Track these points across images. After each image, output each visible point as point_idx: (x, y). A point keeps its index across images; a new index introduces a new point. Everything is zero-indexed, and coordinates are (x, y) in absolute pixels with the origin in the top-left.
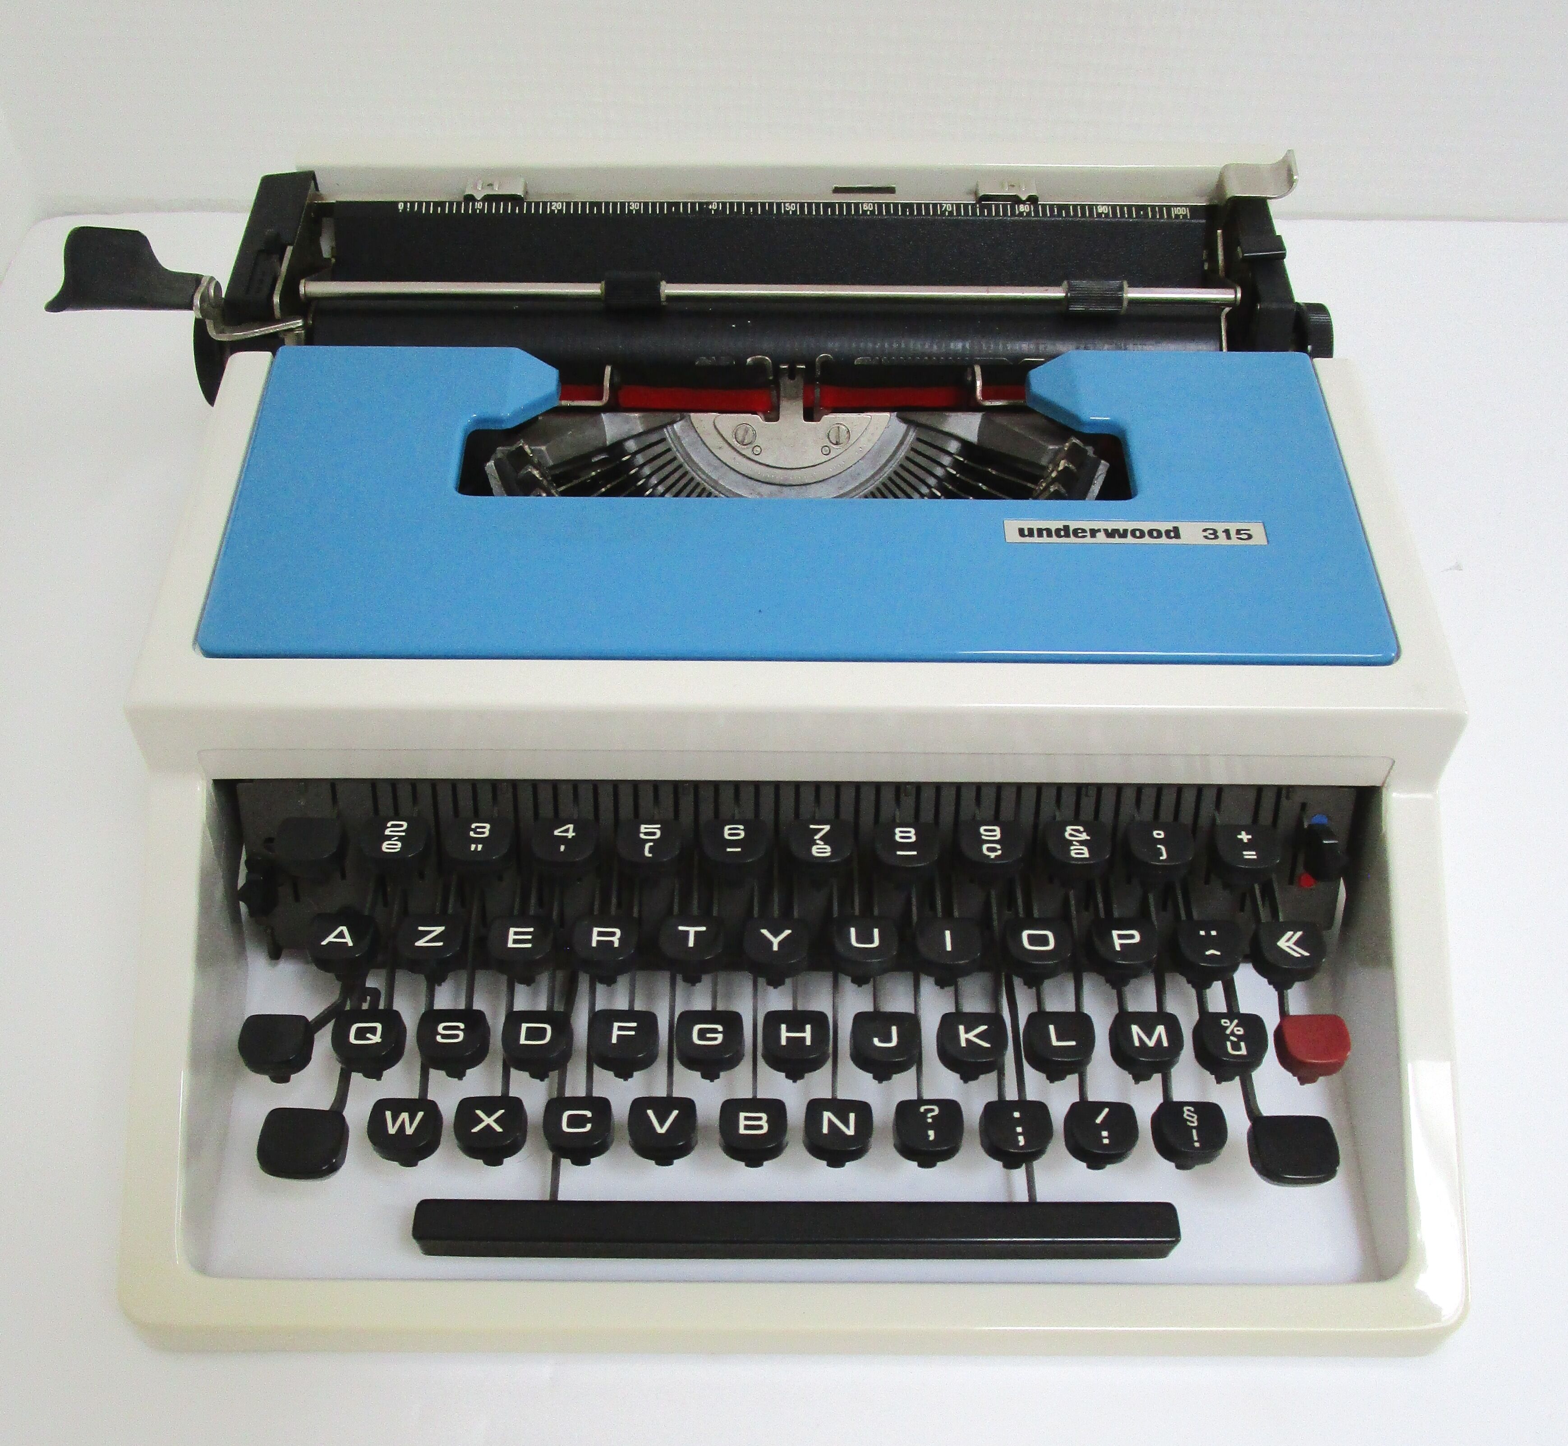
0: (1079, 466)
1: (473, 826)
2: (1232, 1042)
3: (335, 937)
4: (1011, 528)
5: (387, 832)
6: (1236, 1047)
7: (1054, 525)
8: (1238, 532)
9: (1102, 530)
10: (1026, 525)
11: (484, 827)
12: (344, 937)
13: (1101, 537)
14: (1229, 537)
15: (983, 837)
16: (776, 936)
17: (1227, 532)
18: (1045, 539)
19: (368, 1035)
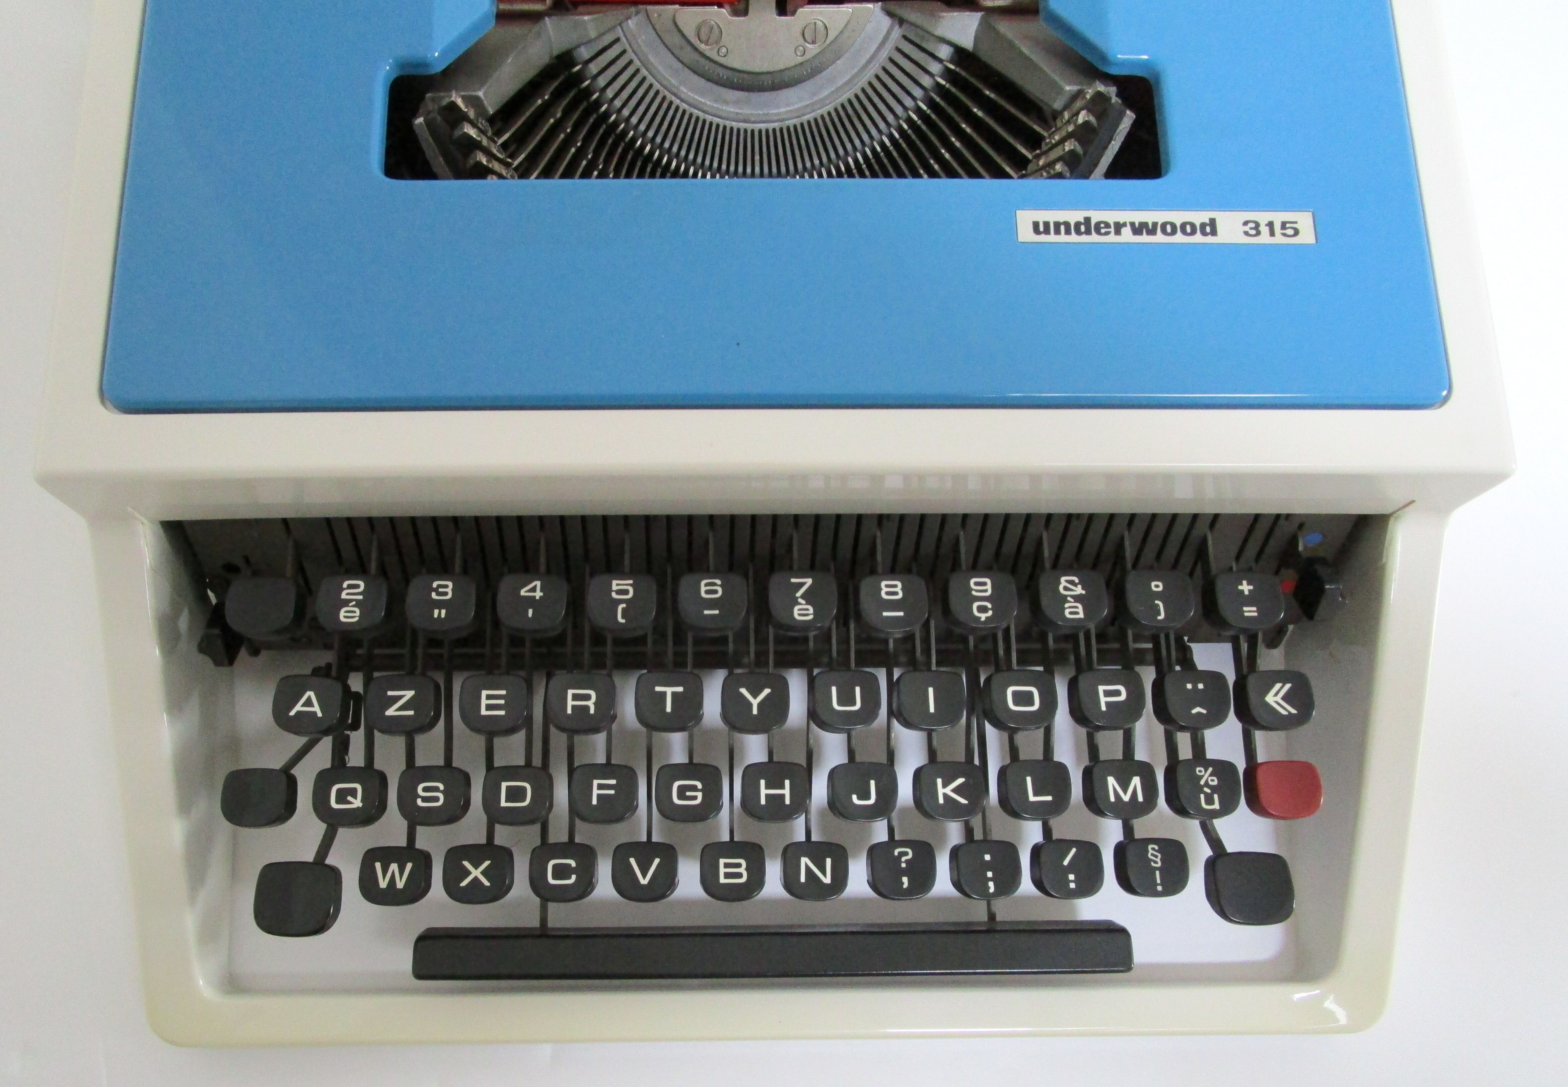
0: (1100, 116)
1: (435, 585)
2: (1206, 794)
3: (303, 705)
4: (1025, 219)
5: (344, 596)
6: (1210, 801)
7: (1074, 216)
8: (1284, 225)
9: (1128, 224)
10: (1042, 216)
11: (446, 586)
12: (312, 705)
13: (1127, 234)
14: (1272, 234)
15: (974, 593)
16: (755, 695)
17: (1271, 225)
18: (1063, 238)
19: (349, 798)
